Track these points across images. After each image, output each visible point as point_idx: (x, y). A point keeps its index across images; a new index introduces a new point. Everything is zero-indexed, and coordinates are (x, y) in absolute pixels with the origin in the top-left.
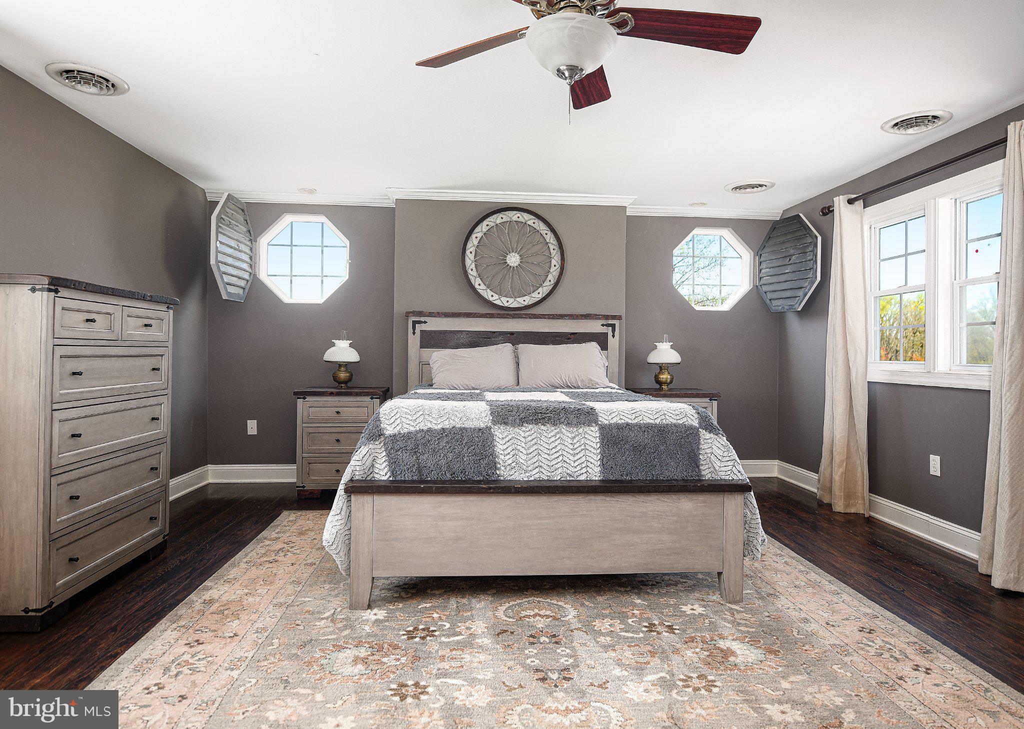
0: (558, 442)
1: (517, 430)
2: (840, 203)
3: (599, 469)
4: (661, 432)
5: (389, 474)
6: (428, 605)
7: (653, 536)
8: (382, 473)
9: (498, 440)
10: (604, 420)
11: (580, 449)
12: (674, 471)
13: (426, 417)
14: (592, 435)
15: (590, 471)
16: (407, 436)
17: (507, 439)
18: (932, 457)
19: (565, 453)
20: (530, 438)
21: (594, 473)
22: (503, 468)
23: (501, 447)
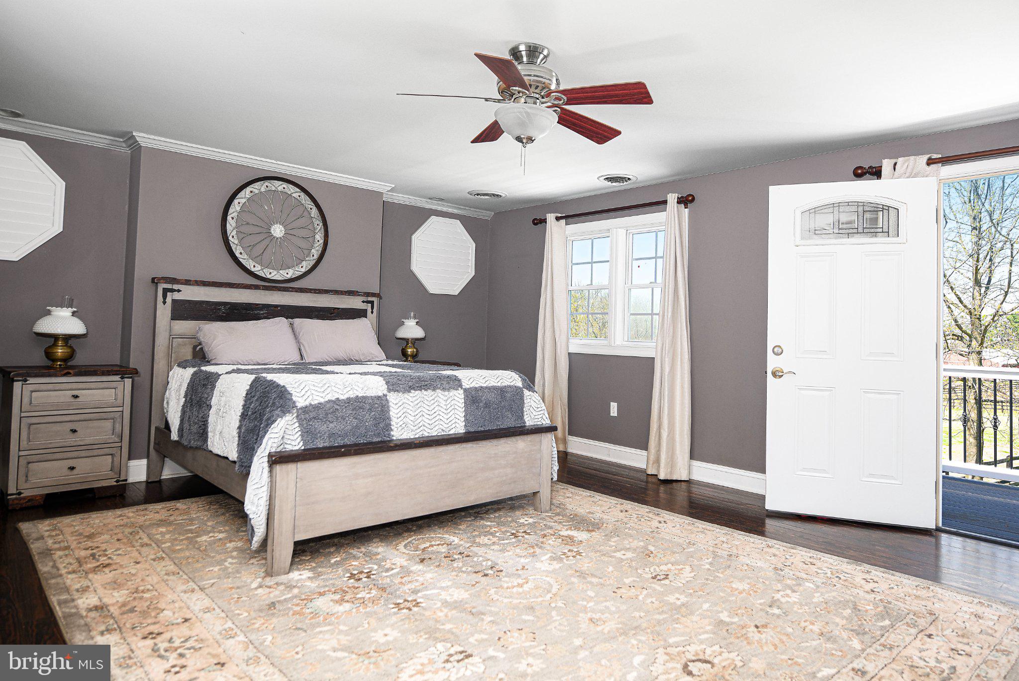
0: (436, 404)
1: (406, 395)
2: (551, 217)
3: (464, 423)
4: (502, 391)
5: (301, 444)
6: (338, 559)
7: (501, 471)
8: (295, 444)
9: (392, 405)
10: (466, 384)
11: (451, 409)
12: (509, 422)
13: (333, 388)
14: (458, 397)
15: (457, 425)
16: (318, 407)
17: (399, 405)
18: (612, 404)
19: (441, 413)
20: (416, 402)
21: (459, 428)
22: (395, 429)
23: (394, 410)
